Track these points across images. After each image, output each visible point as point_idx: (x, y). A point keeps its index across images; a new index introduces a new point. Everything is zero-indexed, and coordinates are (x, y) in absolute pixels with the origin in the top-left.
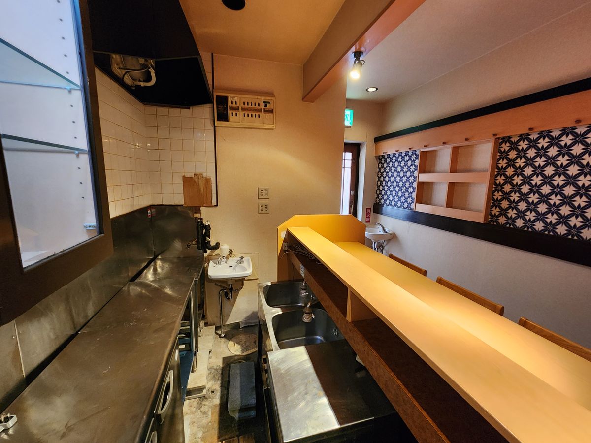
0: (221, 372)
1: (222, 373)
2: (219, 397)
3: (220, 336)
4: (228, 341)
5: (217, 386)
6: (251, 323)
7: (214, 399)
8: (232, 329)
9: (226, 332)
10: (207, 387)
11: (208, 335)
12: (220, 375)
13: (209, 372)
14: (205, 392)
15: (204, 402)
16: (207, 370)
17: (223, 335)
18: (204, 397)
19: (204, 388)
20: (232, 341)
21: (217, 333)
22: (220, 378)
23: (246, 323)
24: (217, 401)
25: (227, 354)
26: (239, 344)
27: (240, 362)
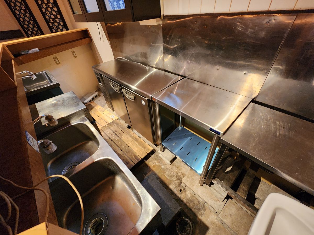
2: (173, 190)
7: (175, 187)
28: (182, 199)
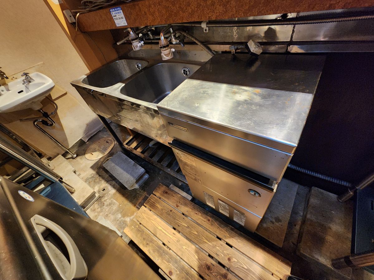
0: (98, 176)
1: (100, 176)
2: (112, 188)
3: (73, 158)
4: (84, 156)
5: (104, 184)
6: (92, 134)
7: (109, 193)
8: (78, 147)
9: (75, 153)
10: (95, 191)
11: (61, 164)
12: (99, 178)
13: (87, 183)
14: (97, 195)
15: (103, 200)
16: (84, 183)
17: (75, 156)
18: (100, 198)
19: (94, 194)
20: (87, 154)
21: (67, 159)
22: (101, 179)
23: (87, 137)
24: (112, 191)
25: (92, 163)
26: (96, 151)
27: (108, 160)
28: (106, 182)
